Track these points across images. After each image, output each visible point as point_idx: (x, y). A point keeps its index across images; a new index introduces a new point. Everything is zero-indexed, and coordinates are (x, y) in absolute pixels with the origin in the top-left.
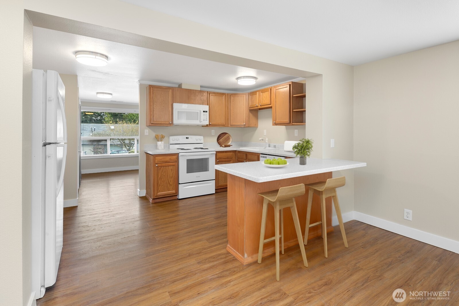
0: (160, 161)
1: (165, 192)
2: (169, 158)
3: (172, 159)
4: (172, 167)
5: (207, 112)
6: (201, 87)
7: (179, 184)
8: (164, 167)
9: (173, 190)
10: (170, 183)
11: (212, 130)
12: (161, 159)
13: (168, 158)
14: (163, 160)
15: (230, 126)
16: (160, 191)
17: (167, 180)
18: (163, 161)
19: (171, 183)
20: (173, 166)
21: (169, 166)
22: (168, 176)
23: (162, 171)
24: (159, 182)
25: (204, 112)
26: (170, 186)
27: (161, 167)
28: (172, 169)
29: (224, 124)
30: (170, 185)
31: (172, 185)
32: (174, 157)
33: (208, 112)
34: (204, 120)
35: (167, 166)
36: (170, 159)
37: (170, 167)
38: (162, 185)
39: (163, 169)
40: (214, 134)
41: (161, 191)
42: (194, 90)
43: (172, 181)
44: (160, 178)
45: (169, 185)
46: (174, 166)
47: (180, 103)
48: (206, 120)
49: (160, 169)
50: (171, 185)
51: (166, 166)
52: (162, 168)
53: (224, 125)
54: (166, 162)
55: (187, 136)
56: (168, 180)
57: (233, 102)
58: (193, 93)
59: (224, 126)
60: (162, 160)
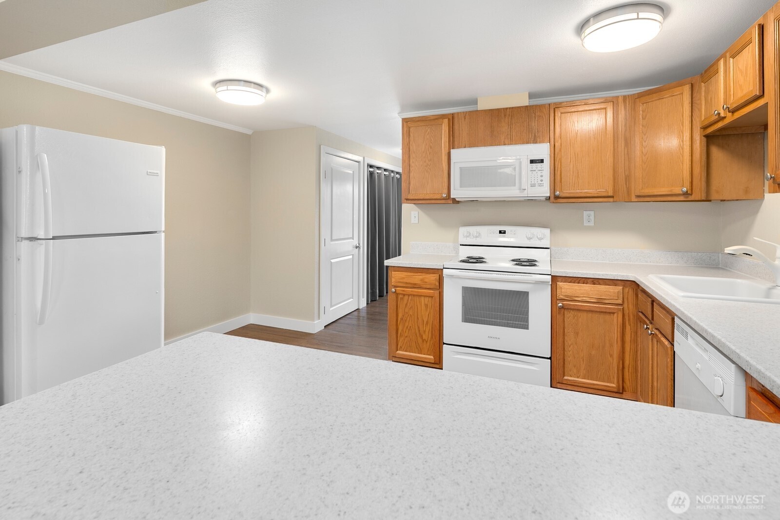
0: (401, 282)
1: (412, 354)
2: (421, 277)
3: (426, 280)
4: (427, 299)
5: (542, 161)
6: (531, 96)
7: (444, 344)
8: (410, 297)
9: (429, 353)
10: (422, 336)
11: (585, 213)
12: (404, 278)
13: (417, 278)
14: (408, 281)
15: (636, 200)
16: (401, 347)
17: (416, 327)
18: (406, 283)
19: (425, 337)
20: (429, 297)
21: (421, 296)
22: (418, 318)
23: (406, 304)
24: (400, 328)
25: (532, 162)
26: (423, 342)
27: (404, 295)
28: (427, 305)
29: (610, 194)
30: (423, 340)
31: (427, 342)
32: (432, 278)
33: (547, 162)
34: (533, 185)
35: (416, 295)
36: (422, 280)
37: (422, 298)
38: (407, 337)
39: (408, 300)
40: (592, 224)
41: (403, 348)
42: (507, 108)
43: (427, 333)
44: (402, 319)
45: (420, 341)
46: (432, 297)
47: (470, 146)
48: (540, 185)
49: (402, 299)
50: (425, 341)
51: (414, 295)
52: (406, 297)
53: (612, 197)
54: (414, 286)
55: (502, 228)
56: (419, 328)
57: (643, 119)
58: (505, 116)
59: (611, 200)
60: (405, 281)
